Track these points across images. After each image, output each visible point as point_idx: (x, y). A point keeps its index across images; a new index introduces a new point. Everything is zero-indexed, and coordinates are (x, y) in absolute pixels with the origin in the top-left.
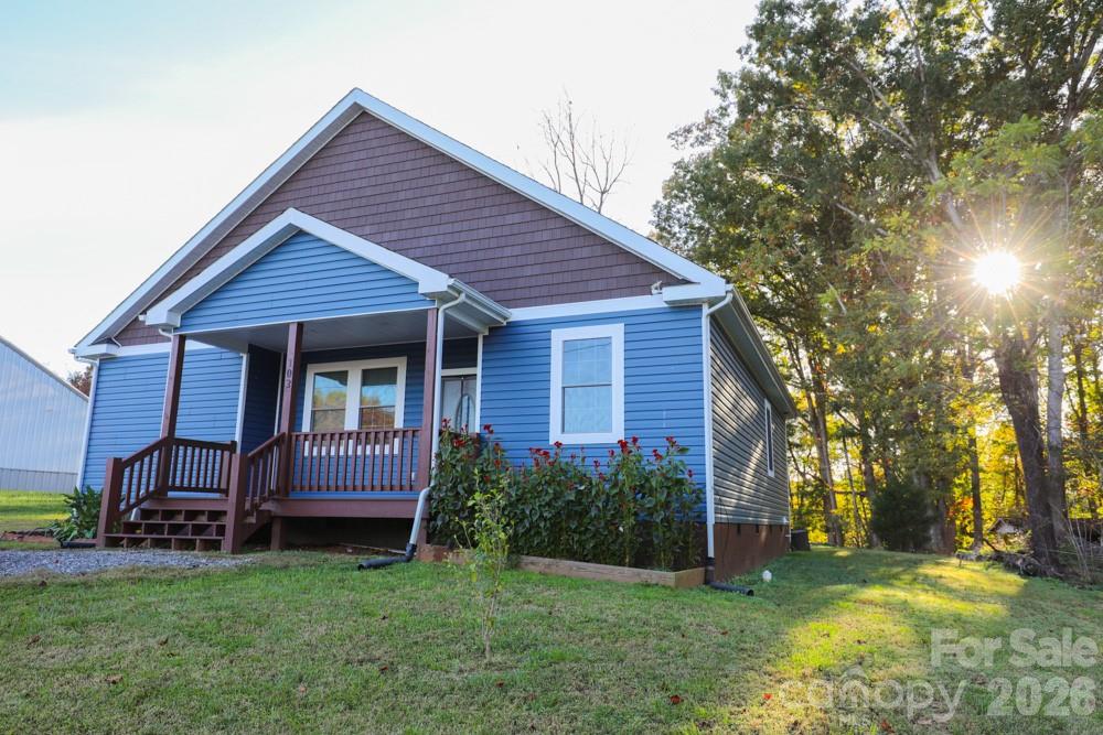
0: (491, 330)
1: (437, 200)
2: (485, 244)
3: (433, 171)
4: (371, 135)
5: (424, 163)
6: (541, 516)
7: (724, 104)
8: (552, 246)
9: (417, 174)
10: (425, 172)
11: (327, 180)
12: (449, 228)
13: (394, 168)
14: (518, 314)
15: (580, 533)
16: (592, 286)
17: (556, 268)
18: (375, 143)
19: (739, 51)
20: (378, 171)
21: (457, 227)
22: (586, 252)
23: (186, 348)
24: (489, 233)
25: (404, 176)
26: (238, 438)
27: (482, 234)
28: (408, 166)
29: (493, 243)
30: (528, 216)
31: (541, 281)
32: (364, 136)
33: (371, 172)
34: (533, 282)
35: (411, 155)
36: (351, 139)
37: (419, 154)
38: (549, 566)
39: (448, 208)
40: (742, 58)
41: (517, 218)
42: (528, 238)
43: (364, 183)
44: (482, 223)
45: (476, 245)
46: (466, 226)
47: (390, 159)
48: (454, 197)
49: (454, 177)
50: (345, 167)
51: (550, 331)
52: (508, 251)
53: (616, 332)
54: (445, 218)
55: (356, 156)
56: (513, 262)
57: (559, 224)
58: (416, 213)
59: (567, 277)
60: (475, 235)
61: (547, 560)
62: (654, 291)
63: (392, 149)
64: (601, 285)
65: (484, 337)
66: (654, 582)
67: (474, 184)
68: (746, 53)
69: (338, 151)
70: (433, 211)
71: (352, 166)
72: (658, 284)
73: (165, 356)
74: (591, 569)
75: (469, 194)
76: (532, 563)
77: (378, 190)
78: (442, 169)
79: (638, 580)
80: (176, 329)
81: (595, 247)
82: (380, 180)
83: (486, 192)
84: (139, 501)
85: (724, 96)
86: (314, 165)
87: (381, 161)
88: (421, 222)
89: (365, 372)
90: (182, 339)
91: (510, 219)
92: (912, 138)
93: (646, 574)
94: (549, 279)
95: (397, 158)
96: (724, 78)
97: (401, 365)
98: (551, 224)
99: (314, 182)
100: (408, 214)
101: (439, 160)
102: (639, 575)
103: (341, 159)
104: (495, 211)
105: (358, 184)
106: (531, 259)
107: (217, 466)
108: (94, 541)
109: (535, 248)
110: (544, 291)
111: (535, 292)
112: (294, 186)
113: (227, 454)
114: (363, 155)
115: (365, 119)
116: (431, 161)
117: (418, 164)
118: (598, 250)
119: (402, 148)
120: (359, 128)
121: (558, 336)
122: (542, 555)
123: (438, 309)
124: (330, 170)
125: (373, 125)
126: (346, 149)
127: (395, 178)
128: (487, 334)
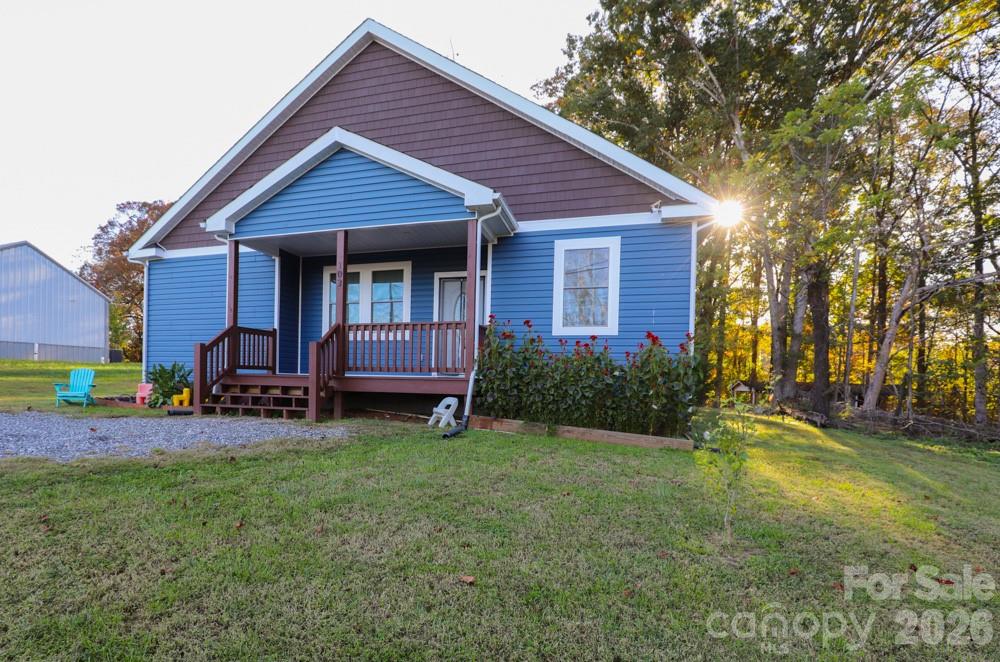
0: (499, 239)
1: (446, 124)
2: (492, 165)
3: (442, 97)
4: (382, 63)
5: (434, 90)
6: (583, 395)
7: (571, 62)
8: (555, 167)
9: (427, 100)
10: (434, 99)
11: (342, 104)
12: (458, 150)
13: (405, 94)
14: (525, 227)
15: (613, 409)
16: (593, 203)
17: (559, 187)
18: (385, 71)
19: (588, 18)
20: (390, 97)
21: (467, 149)
22: (586, 174)
23: (240, 251)
24: (497, 155)
25: (414, 102)
26: (276, 326)
27: (490, 155)
28: (418, 92)
29: (500, 164)
30: (533, 140)
31: (544, 198)
32: (375, 65)
33: (383, 98)
34: (537, 199)
35: (421, 83)
36: (362, 67)
37: (428, 82)
38: (583, 434)
39: (457, 132)
40: (590, 24)
41: (522, 142)
42: (532, 160)
43: (378, 108)
44: (489, 146)
45: (485, 165)
46: (474, 148)
47: (401, 86)
48: (462, 122)
49: (461, 103)
50: (359, 93)
51: (553, 242)
52: (513, 172)
53: (614, 244)
54: (455, 141)
55: (368, 83)
56: (519, 181)
57: (561, 147)
58: (427, 136)
59: (569, 195)
60: (483, 156)
61: (582, 429)
62: (654, 209)
63: (402, 77)
64: (600, 203)
65: (494, 246)
66: (675, 448)
67: (481, 110)
68: (594, 20)
69: (351, 78)
70: (443, 134)
71: (365, 92)
72: (658, 203)
73: (223, 257)
74: (619, 436)
75: (477, 119)
76: (569, 431)
77: (391, 114)
78: (450, 96)
79: (661, 446)
80: (231, 235)
81: (595, 170)
82: (392, 105)
83: (492, 118)
84: (219, 378)
85: (571, 56)
86: (328, 91)
87: (393, 88)
88: (432, 144)
89: (375, 274)
90: (237, 243)
91: (515, 143)
92: (723, 96)
93: (667, 441)
94: (552, 197)
95: (408, 85)
96: (571, 41)
97: (407, 268)
98: (556, 147)
99: (330, 107)
100: (420, 137)
101: (447, 88)
102: (662, 442)
103: (354, 86)
104: (502, 135)
105: (371, 109)
106: (535, 179)
107: (265, 348)
108: (190, 409)
109: (539, 169)
110: (548, 207)
111: (539, 208)
112: (311, 110)
113: (270, 339)
114: (374, 82)
115: (374, 48)
116: (439, 89)
117: (428, 91)
118: (598, 172)
119: (412, 76)
120: (370, 57)
121: (561, 246)
122: (577, 426)
123: (477, 220)
124: (345, 96)
125: (383, 54)
126: (358, 76)
127: (406, 103)
128: (496, 243)
